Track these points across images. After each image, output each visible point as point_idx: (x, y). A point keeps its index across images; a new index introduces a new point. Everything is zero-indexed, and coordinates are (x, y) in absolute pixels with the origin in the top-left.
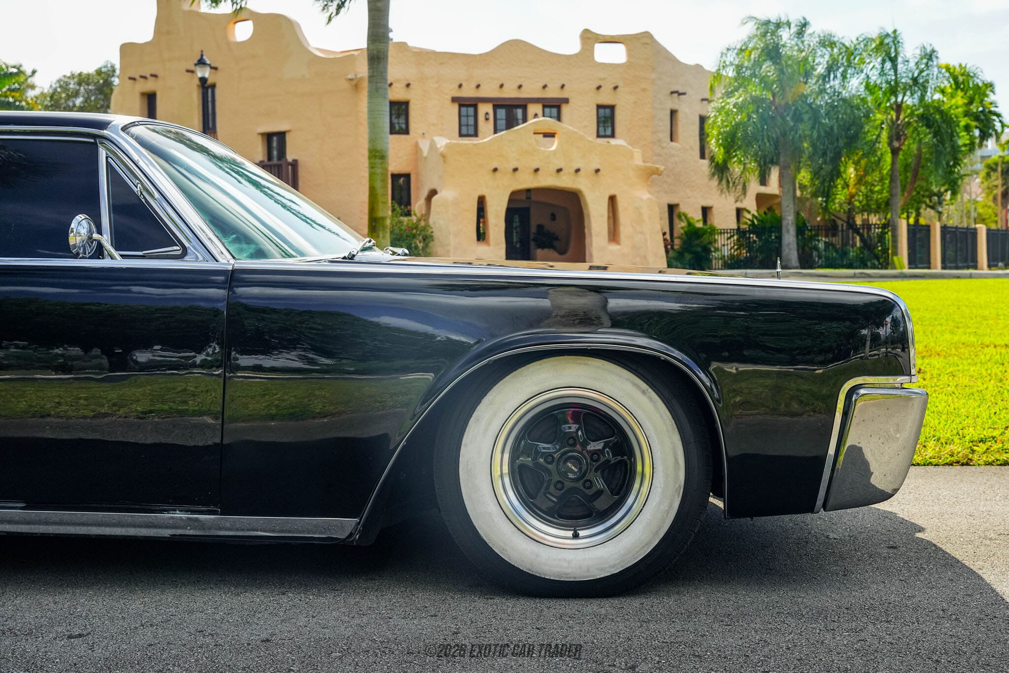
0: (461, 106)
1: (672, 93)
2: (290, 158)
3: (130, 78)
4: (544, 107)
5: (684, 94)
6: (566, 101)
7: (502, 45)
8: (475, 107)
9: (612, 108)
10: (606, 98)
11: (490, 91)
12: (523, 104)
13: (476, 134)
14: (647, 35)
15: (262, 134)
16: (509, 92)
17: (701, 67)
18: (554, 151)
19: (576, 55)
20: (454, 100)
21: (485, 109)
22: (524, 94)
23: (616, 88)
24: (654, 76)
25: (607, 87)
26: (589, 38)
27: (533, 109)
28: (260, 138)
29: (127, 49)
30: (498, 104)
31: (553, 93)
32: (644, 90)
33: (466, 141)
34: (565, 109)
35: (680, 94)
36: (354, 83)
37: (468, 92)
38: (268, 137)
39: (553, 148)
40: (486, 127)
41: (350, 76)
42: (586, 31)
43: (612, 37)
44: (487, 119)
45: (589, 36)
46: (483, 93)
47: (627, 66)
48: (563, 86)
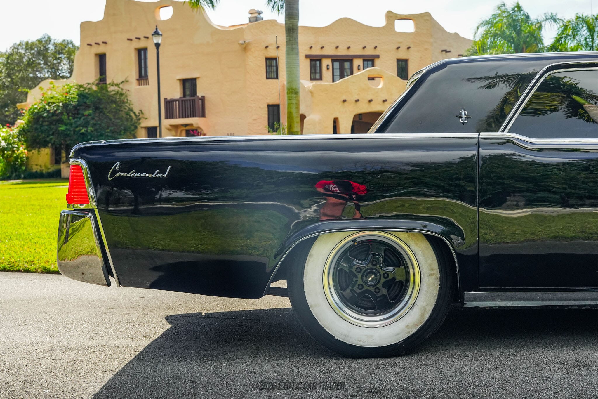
0: (311, 60)
1: (443, 51)
2: (199, 94)
3: (88, 45)
4: (364, 60)
5: (450, 52)
6: (378, 57)
7: (337, 21)
8: (320, 61)
9: (406, 61)
10: (402, 55)
11: (329, 51)
12: (350, 59)
13: (321, 79)
14: (427, 14)
15: (180, 80)
16: (342, 52)
17: (458, 34)
18: (381, 88)
19: (383, 28)
20: (307, 56)
21: (326, 62)
22: (351, 52)
23: (409, 48)
24: (432, 40)
25: (403, 48)
26: (391, 17)
27: (357, 62)
28: (178, 82)
29: (85, 26)
30: (335, 59)
31: (369, 52)
32: (426, 49)
33: (315, 82)
34: (377, 62)
35: (446, 51)
36: (244, 46)
37: (316, 51)
38: (184, 82)
39: (380, 86)
40: (327, 74)
41: (241, 42)
42: (389, 12)
43: (406, 15)
44: (328, 69)
45: (391, 15)
46: (325, 52)
47: (415, 34)
48: (376, 47)
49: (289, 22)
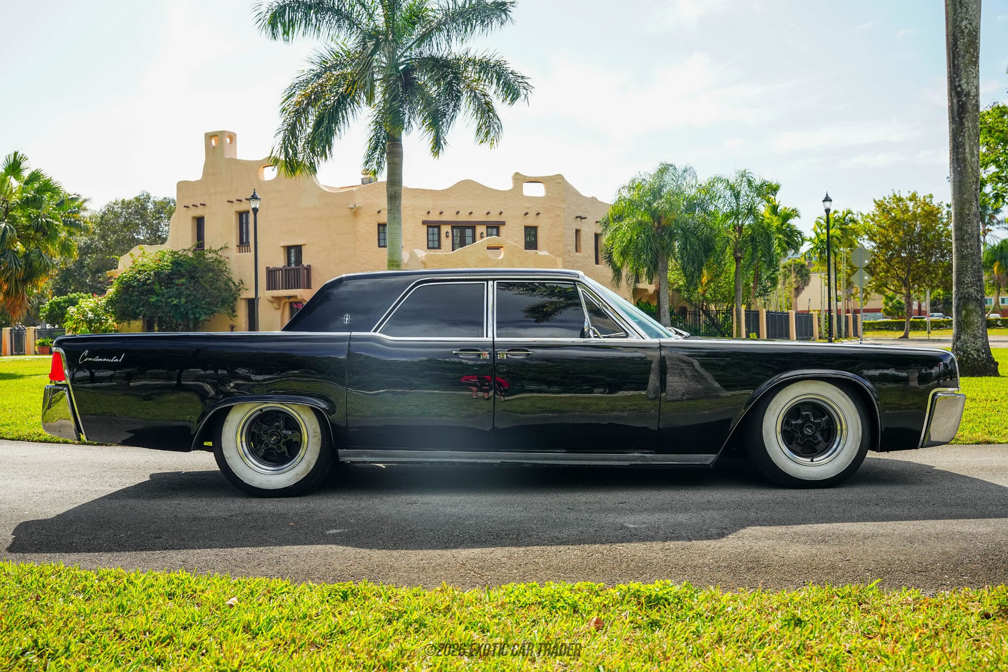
0: (428, 227)
1: (577, 217)
2: (305, 262)
3: (185, 207)
4: (488, 227)
5: (585, 218)
6: (503, 223)
7: (458, 183)
8: (439, 228)
9: (535, 228)
10: (531, 222)
11: (449, 216)
12: (472, 226)
13: (439, 247)
14: (560, 177)
15: (284, 247)
16: (463, 217)
17: (596, 199)
18: (502, 259)
19: (509, 191)
20: (424, 223)
21: (445, 229)
22: (473, 218)
23: (538, 214)
24: (564, 206)
25: (532, 214)
26: (519, 179)
27: (480, 229)
28: (282, 249)
29: (182, 186)
30: (455, 226)
31: (493, 218)
32: (558, 216)
33: (432, 252)
34: (503, 229)
35: (582, 218)
36: (354, 210)
37: (434, 217)
38: (288, 249)
39: (501, 257)
40: (447, 243)
41: (350, 206)
42: (517, 174)
43: (535, 178)
44: (447, 236)
45: (520, 177)
46: (444, 218)
47: (546, 198)
48: (501, 213)
49: (390, 189)
